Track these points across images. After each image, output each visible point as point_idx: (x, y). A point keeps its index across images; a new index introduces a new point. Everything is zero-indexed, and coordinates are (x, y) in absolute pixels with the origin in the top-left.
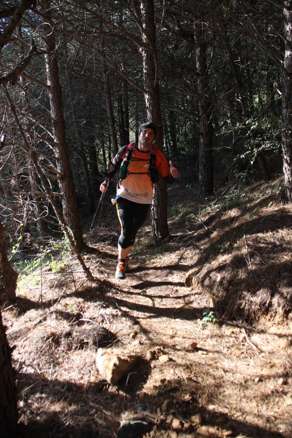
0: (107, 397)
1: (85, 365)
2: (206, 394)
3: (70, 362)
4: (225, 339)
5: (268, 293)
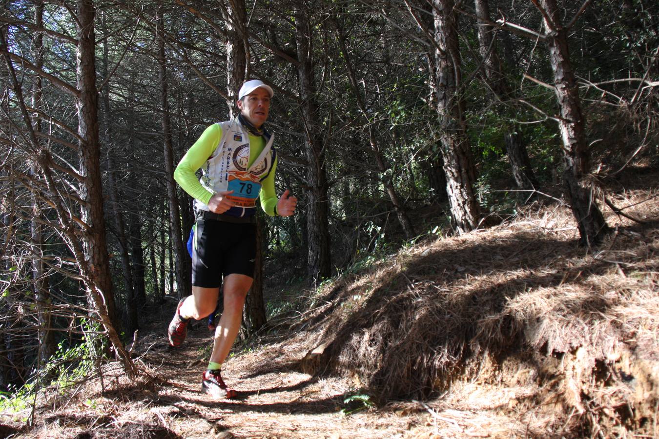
4: (392, 425)
5: (461, 333)
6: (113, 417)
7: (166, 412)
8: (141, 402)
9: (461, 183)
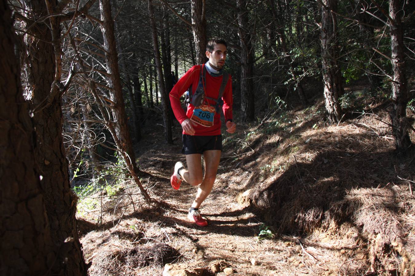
4: (282, 251)
5: (321, 206)
6: (143, 232)
7: (169, 232)
8: (156, 224)
9: (333, 92)
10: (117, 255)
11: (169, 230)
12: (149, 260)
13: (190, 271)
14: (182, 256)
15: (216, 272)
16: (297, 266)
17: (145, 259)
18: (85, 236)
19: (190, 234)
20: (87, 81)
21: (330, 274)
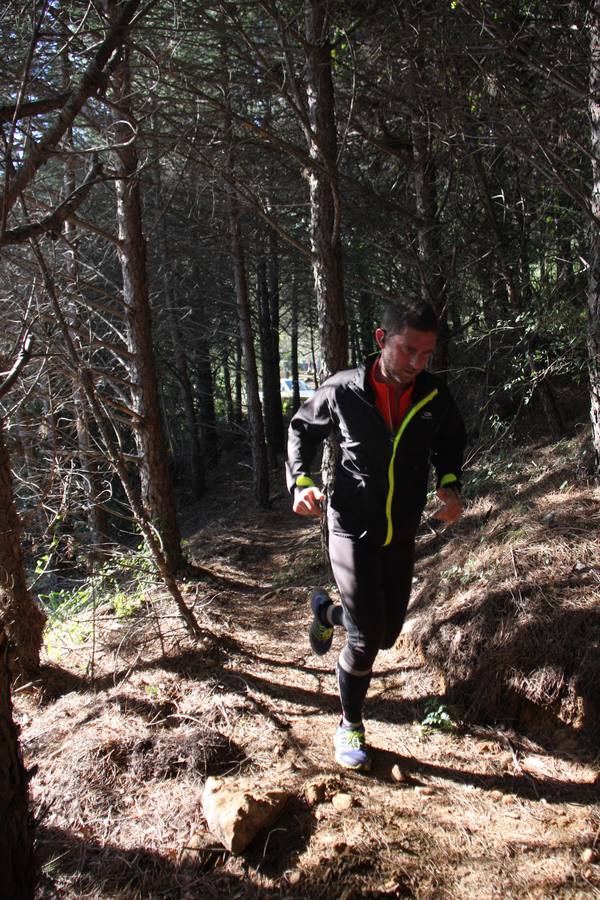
0: (222, 881)
1: (178, 812)
2: (431, 879)
3: (147, 803)
4: (469, 763)
5: (560, 668)
6: (174, 702)
7: (230, 706)
8: (203, 685)
10: (110, 749)
11: (231, 699)
12: (178, 765)
13: (257, 798)
14: (250, 761)
15: (316, 802)
16: (498, 800)
17: (169, 763)
18: (54, 703)
19: (275, 712)
20: (76, 369)
21: (567, 824)
